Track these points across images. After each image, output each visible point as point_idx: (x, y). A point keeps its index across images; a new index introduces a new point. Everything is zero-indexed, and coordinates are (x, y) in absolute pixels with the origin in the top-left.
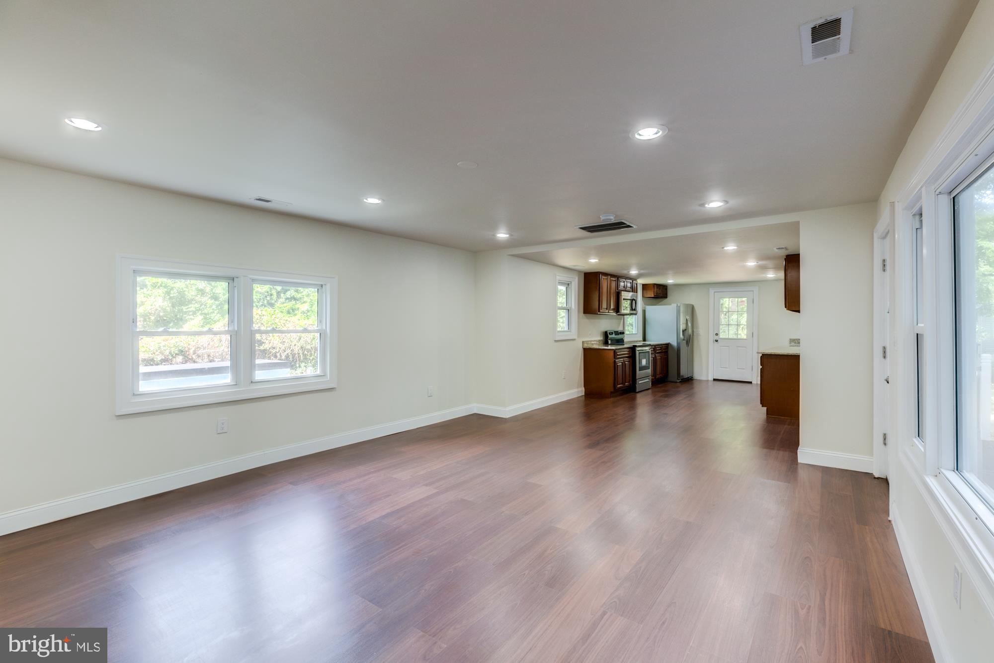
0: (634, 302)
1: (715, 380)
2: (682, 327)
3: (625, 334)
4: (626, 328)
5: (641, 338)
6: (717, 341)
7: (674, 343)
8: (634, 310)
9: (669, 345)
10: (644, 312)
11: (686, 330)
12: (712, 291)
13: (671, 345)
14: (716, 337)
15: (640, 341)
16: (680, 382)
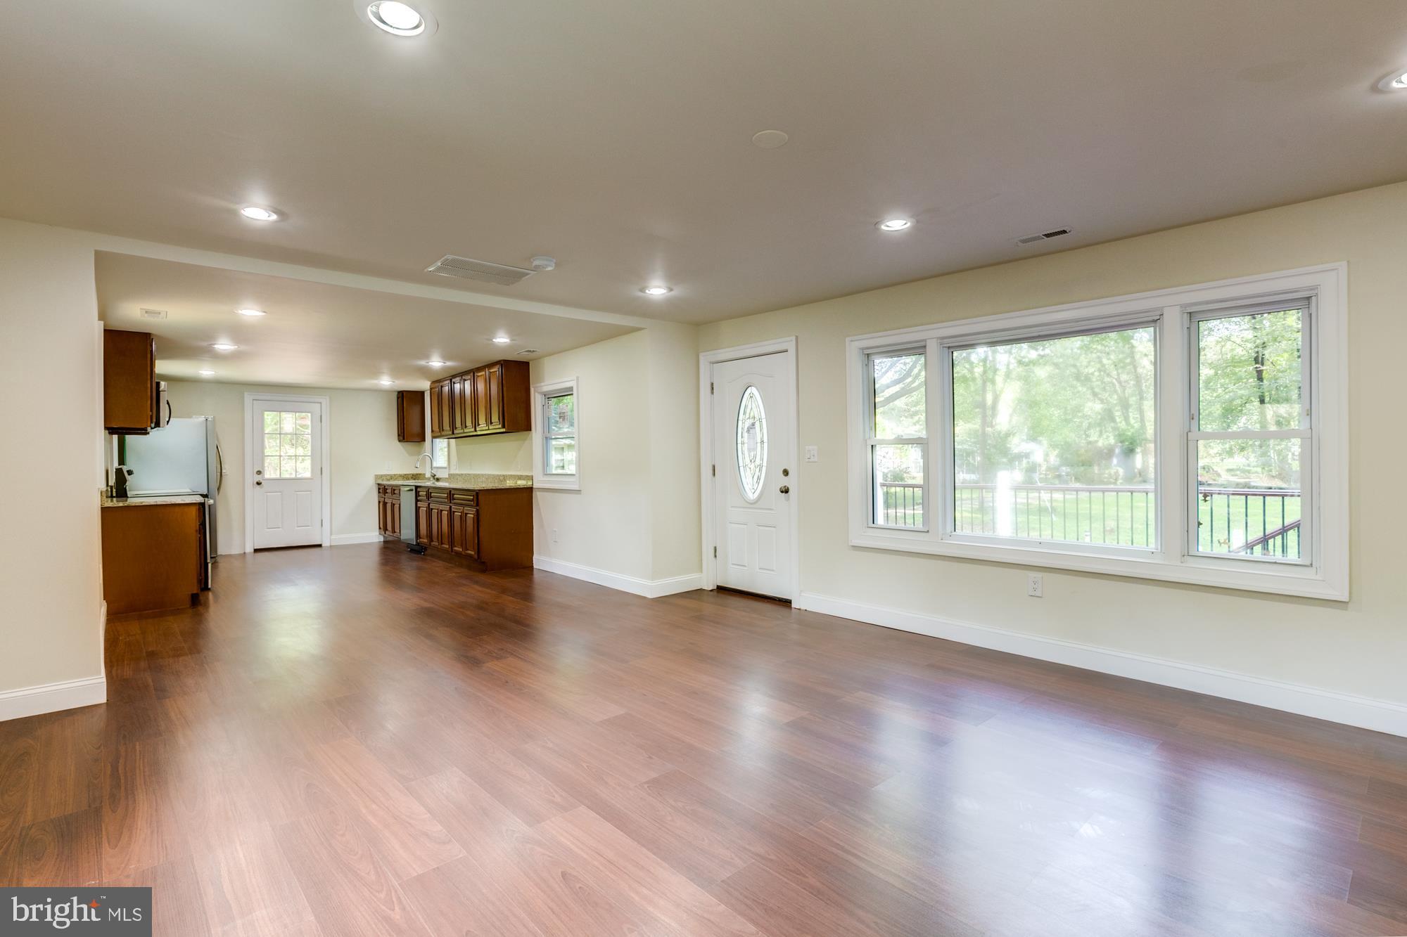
1: (256, 551)
6: (259, 484)
12: (248, 398)
14: (258, 478)
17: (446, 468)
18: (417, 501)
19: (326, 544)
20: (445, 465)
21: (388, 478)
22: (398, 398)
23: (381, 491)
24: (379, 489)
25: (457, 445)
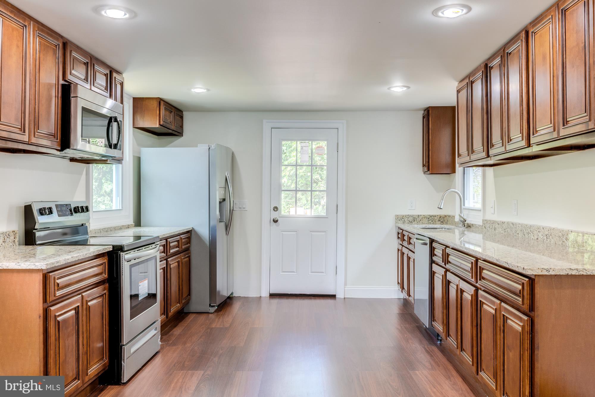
0: (115, 125)
1: (273, 296)
2: (218, 195)
3: (90, 212)
4: (95, 198)
5: (131, 220)
6: (275, 221)
7: (204, 232)
8: (116, 146)
9: (193, 232)
10: (138, 161)
11: (224, 200)
12: (267, 126)
13: (195, 231)
14: (275, 215)
15: (128, 227)
16: (216, 311)
17: (480, 210)
18: (432, 262)
19: (340, 295)
20: (479, 206)
21: (411, 219)
22: (424, 117)
23: (400, 236)
24: (398, 233)
25: (495, 176)
